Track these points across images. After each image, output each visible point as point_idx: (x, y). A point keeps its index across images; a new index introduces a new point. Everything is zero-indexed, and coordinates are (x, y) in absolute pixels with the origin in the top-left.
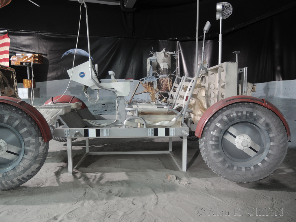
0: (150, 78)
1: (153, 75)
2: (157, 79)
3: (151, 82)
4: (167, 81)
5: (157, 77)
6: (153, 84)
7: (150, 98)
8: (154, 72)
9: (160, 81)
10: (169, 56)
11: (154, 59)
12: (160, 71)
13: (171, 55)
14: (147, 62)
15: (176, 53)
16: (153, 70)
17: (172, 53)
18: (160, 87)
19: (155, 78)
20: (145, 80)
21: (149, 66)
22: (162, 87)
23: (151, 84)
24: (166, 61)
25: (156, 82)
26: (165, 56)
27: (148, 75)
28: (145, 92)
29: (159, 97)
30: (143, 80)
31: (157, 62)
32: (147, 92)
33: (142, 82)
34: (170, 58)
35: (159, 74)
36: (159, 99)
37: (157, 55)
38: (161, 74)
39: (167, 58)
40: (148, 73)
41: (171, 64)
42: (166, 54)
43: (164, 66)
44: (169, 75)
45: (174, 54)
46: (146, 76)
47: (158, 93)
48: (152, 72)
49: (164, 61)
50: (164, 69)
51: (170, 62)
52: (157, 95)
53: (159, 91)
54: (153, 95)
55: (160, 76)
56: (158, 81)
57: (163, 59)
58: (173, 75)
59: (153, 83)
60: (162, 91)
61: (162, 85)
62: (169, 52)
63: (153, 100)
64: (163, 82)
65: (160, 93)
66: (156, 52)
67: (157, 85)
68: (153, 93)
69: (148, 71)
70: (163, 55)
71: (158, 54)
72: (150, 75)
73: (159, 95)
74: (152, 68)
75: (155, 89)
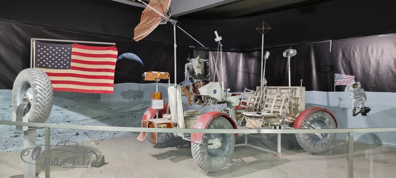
0: (187, 82)
1: (189, 80)
2: (193, 83)
3: (188, 86)
4: (201, 85)
5: (192, 81)
6: (189, 88)
7: (187, 101)
8: (190, 77)
9: (195, 85)
10: (203, 63)
11: (190, 65)
12: (195, 76)
13: (205, 62)
14: (185, 68)
15: (208, 60)
16: (190, 75)
17: (205, 60)
18: (195, 90)
19: (191, 82)
20: (183, 84)
21: (186, 71)
22: (197, 90)
23: (188, 88)
24: (200, 67)
25: (192, 86)
26: (200, 63)
27: (185, 80)
28: (183, 96)
29: (194, 100)
30: (181, 84)
31: (192, 67)
32: (185, 95)
33: (181, 86)
34: (203, 65)
35: (194, 79)
36: (194, 102)
37: (193, 62)
38: (196, 79)
39: (201, 65)
40: (185, 78)
41: (204, 70)
42: (200, 61)
43: (198, 71)
44: (202, 80)
45: (206, 62)
46: (184, 81)
47: (193, 96)
48: (189, 76)
49: (198, 67)
50: (198, 74)
51: (203, 68)
52: (192, 98)
53: (194, 94)
54: (190, 98)
55: (195, 81)
56: (193, 85)
57: (197, 66)
58: (205, 80)
59: (189, 86)
60: (197, 94)
61: (196, 88)
62: (202, 60)
63: (190, 103)
64: (197, 86)
65: (195, 96)
66: (192, 59)
67: (193, 89)
68: (190, 95)
69: (186, 75)
70: (197, 61)
71: (194, 60)
72: (187, 79)
73: (194, 98)
74: (188, 73)
75: (191, 93)
